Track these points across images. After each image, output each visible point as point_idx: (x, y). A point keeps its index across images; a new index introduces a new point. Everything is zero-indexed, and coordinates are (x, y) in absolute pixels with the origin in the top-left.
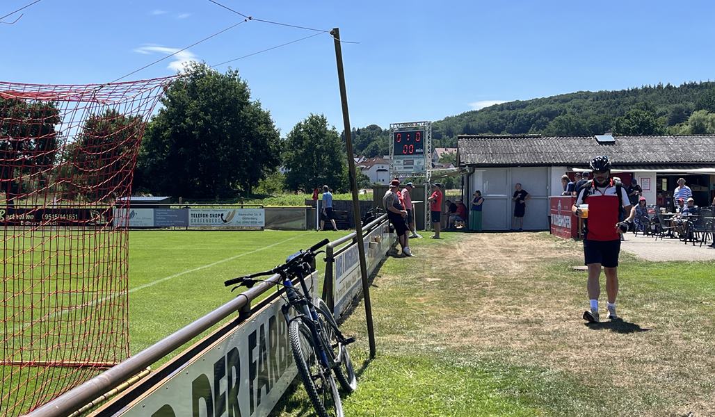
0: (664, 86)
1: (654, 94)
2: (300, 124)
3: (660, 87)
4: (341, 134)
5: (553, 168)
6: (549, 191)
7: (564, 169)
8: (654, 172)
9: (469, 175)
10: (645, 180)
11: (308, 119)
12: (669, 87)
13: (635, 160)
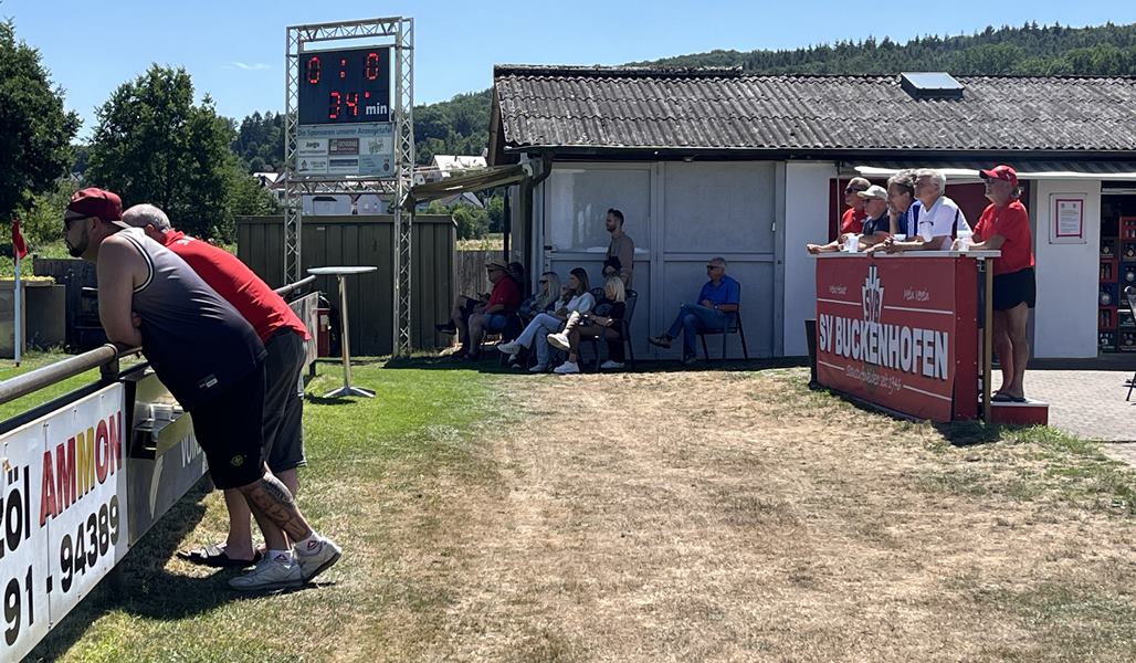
0: (878, 43)
1: (858, 58)
2: (128, 87)
3: (870, 44)
4: (241, 123)
5: (793, 167)
6: (779, 235)
7: (826, 171)
8: (1096, 180)
9: (529, 187)
10: (1069, 206)
11: (145, 75)
12: (887, 45)
13: (1040, 142)
